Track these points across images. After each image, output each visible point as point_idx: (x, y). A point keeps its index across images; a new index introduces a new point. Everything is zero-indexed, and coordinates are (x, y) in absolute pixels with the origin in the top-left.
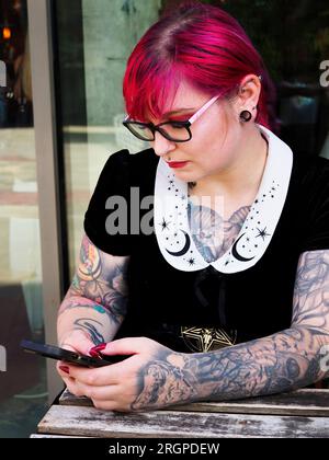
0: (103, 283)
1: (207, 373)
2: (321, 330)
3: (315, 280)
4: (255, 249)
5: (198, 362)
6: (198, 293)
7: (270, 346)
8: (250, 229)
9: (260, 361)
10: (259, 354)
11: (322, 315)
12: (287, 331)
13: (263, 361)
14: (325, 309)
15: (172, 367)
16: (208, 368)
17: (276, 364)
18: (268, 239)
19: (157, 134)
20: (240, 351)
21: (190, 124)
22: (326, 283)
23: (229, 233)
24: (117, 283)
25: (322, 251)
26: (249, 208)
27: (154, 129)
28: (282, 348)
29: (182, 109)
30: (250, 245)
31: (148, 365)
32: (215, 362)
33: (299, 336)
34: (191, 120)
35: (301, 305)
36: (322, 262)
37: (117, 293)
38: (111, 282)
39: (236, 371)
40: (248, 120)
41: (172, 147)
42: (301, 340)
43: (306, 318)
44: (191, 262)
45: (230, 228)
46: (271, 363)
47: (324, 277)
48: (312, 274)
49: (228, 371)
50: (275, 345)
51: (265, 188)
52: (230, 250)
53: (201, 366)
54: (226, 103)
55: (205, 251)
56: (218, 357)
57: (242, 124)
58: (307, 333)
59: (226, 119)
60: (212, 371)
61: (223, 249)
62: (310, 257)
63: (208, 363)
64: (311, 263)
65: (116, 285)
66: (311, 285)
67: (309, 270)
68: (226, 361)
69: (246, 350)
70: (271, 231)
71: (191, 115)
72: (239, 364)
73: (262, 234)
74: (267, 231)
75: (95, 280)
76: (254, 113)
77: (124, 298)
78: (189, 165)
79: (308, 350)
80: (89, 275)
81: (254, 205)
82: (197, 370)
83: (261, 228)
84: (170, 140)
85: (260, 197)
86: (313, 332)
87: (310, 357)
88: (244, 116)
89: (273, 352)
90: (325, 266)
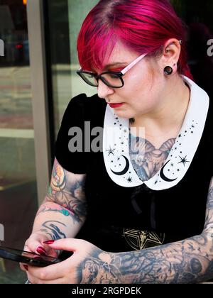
0: (68, 193)
1: (127, 268)
4: (177, 171)
5: (121, 259)
6: (134, 203)
7: (180, 249)
8: (174, 157)
9: (169, 260)
10: (169, 254)
12: (195, 237)
13: (172, 260)
16: (128, 263)
17: (182, 262)
18: (188, 165)
19: (100, 82)
20: (154, 252)
21: (122, 74)
23: (159, 159)
24: (77, 193)
26: (174, 139)
27: (98, 78)
28: (188, 250)
29: (118, 63)
30: (173, 169)
31: (85, 262)
32: (134, 260)
33: (203, 241)
34: (123, 72)
37: (79, 201)
38: (73, 193)
39: (151, 267)
40: (170, 73)
41: (110, 91)
42: (204, 244)
44: (130, 180)
45: (160, 155)
46: (179, 262)
49: (144, 266)
50: (183, 248)
51: (187, 126)
52: (159, 172)
53: (123, 262)
54: (152, 60)
55: (140, 171)
56: (137, 255)
57: (166, 76)
59: (152, 72)
60: (131, 266)
61: (155, 171)
63: (129, 260)
65: (77, 195)
68: (143, 258)
69: (159, 251)
70: (190, 158)
71: (123, 68)
72: (153, 261)
73: (183, 161)
74: (187, 159)
75: (61, 190)
76: (175, 68)
77: (84, 204)
78: (124, 106)
79: (209, 253)
80: (57, 186)
81: (178, 139)
82: (120, 265)
83: (183, 157)
84: (109, 86)
85: (182, 133)
87: (211, 258)
88: (168, 70)
89: (181, 253)
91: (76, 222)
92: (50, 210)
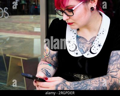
0: (50, 59)
1: (76, 87)
2: (115, 77)
3: (115, 60)
4: (97, 50)
5: (74, 84)
6: (79, 63)
7: (98, 80)
8: (96, 44)
9: (94, 85)
10: (94, 83)
11: (116, 72)
12: (104, 76)
13: (95, 85)
14: (118, 70)
15: (66, 85)
16: (77, 86)
17: (99, 86)
18: (101, 47)
19: (64, 13)
20: (87, 81)
21: (73, 10)
22: (119, 61)
23: (89, 45)
24: (54, 58)
25: (118, 51)
26: (95, 37)
27: (63, 12)
28: (101, 81)
29: (71, 5)
30: (95, 49)
31: (60, 84)
32: (79, 84)
33: (107, 78)
34: (73, 9)
35: (110, 68)
36: (118, 54)
37: (55, 62)
38: (52, 59)
39: (86, 87)
40: (93, 10)
41: (68, 18)
42: (108, 79)
43: (111, 72)
44: (77, 54)
46: (98, 86)
47: (118, 60)
48: (114, 58)
49: (83, 87)
50: (99, 80)
51: (101, 31)
52: (89, 50)
53: (75, 85)
54: (85, 4)
55: (81, 50)
56: (80, 83)
57: (91, 11)
58: (110, 77)
59: (86, 9)
60: (78, 87)
61: (87, 50)
62: (114, 53)
63: (77, 84)
64: (114, 55)
65: (54, 60)
66: (114, 62)
67: (113, 57)
68: (83, 84)
69: (89, 81)
70: (102, 45)
71: (73, 7)
72: (87, 85)
73: (99, 45)
74: (101, 45)
75: (48, 57)
76: (95, 8)
78: (74, 24)
79: (110, 82)
80: (46, 56)
81: (97, 36)
82: (74, 86)
83: (99, 44)
84: (68, 15)
85: (99, 34)
86: (112, 77)
87: (111, 85)
88: (92, 9)
89: (98, 82)
90: (118, 56)
91: (54, 69)
92: (44, 64)
